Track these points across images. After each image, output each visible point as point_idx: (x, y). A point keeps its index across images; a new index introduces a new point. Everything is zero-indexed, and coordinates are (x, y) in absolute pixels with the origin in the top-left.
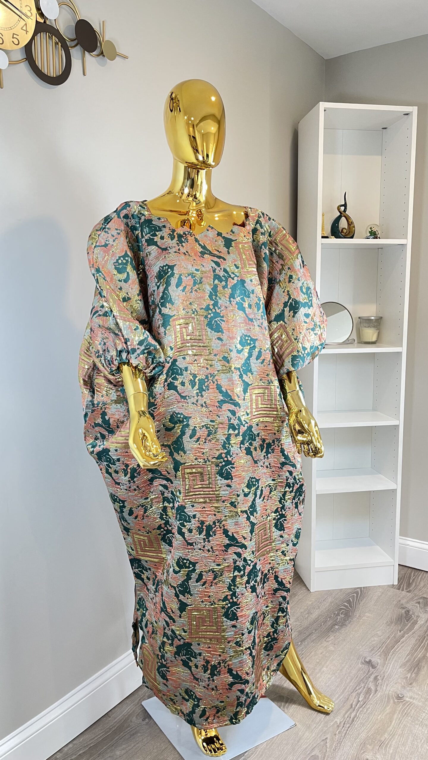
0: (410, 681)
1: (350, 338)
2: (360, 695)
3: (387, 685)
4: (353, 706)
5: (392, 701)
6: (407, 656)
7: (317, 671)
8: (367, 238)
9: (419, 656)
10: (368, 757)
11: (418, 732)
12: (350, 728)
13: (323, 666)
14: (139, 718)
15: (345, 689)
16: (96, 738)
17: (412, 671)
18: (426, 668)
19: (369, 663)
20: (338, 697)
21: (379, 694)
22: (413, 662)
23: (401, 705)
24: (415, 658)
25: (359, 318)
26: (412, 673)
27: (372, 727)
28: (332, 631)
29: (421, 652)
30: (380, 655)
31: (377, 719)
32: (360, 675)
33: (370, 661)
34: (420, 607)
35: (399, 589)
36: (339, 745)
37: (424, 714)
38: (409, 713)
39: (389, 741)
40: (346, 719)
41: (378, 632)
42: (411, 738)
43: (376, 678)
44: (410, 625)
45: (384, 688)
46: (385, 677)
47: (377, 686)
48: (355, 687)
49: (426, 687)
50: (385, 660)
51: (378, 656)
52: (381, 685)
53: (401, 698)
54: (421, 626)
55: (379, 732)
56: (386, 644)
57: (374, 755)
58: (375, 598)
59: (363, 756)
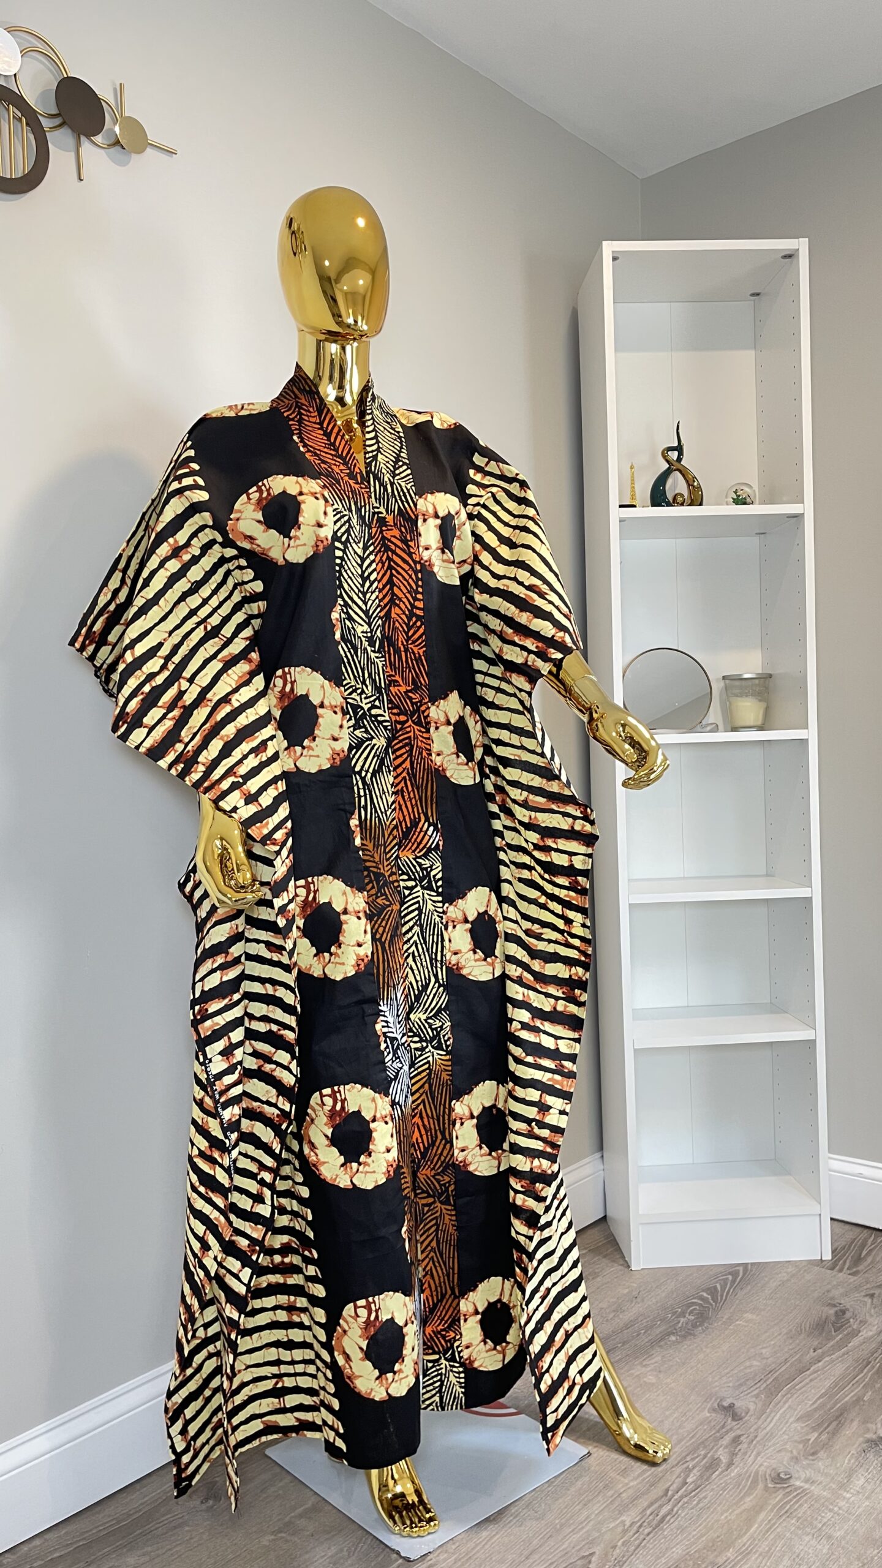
0: (812, 1448)
1: (707, 721)
2: (691, 1471)
5: (761, 1486)
6: (819, 1398)
9: (846, 1399)
11: (806, 1549)
12: (651, 1535)
17: (822, 1429)
18: (855, 1424)
19: (730, 1411)
21: (734, 1472)
22: (829, 1410)
23: (781, 1494)
24: (835, 1404)
26: (822, 1432)
27: (702, 1536)
28: (661, 1347)
29: (851, 1392)
30: (757, 1396)
31: (717, 1521)
32: (699, 1434)
34: (872, 1304)
35: (832, 1269)
37: (829, 1515)
38: (796, 1510)
40: (647, 1518)
41: (764, 1351)
43: (736, 1440)
44: (840, 1339)
45: (751, 1460)
46: (758, 1439)
47: (733, 1455)
48: (684, 1454)
49: (846, 1462)
50: (767, 1405)
51: (752, 1397)
52: (745, 1453)
53: (783, 1481)
54: (865, 1341)
55: (715, 1546)
56: (777, 1373)
58: (773, 1284)
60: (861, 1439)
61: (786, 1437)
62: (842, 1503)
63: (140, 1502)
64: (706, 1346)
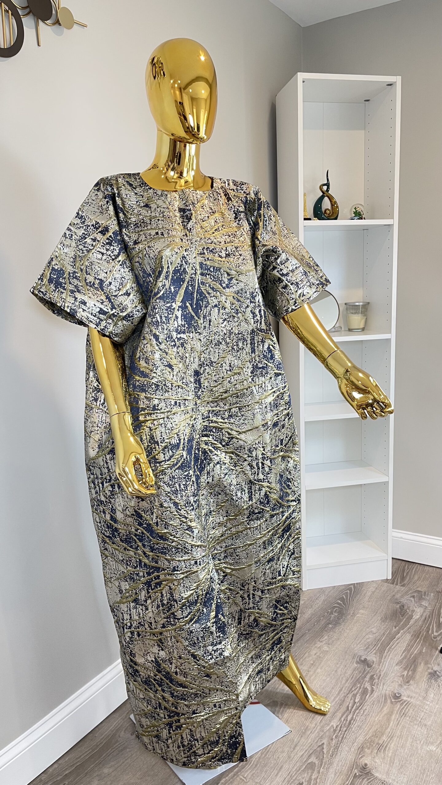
0: (407, 679)
1: (336, 326)
2: (356, 696)
3: (384, 684)
4: (350, 708)
6: (403, 653)
7: (311, 673)
8: (352, 219)
9: (415, 652)
10: (366, 762)
11: (417, 732)
12: (347, 732)
13: (317, 668)
14: (127, 732)
15: (341, 690)
16: (82, 757)
17: (408, 669)
18: (422, 664)
19: (365, 662)
20: (334, 700)
21: (375, 694)
22: (409, 658)
23: (398, 705)
24: (411, 655)
25: (346, 304)
26: (409, 670)
27: (370, 730)
28: (326, 631)
29: (417, 648)
30: (375, 654)
31: (374, 721)
32: (355, 675)
33: (365, 660)
34: (415, 601)
35: (393, 584)
36: (336, 750)
37: (423, 714)
38: (408, 712)
39: (387, 744)
40: (343, 723)
41: (373, 630)
42: (410, 740)
43: (372, 678)
44: (405, 620)
45: (381, 687)
46: (382, 676)
48: (351, 687)
49: (423, 685)
50: (381, 658)
51: (373, 654)
52: (378, 684)
53: (398, 697)
54: (416, 621)
55: (378, 734)
56: (382, 641)
57: (373, 759)
58: (369, 594)
59: (361, 760)
60: (427, 673)
61: (393, 674)
62: (427, 707)
63: (101, 737)
64: (346, 629)
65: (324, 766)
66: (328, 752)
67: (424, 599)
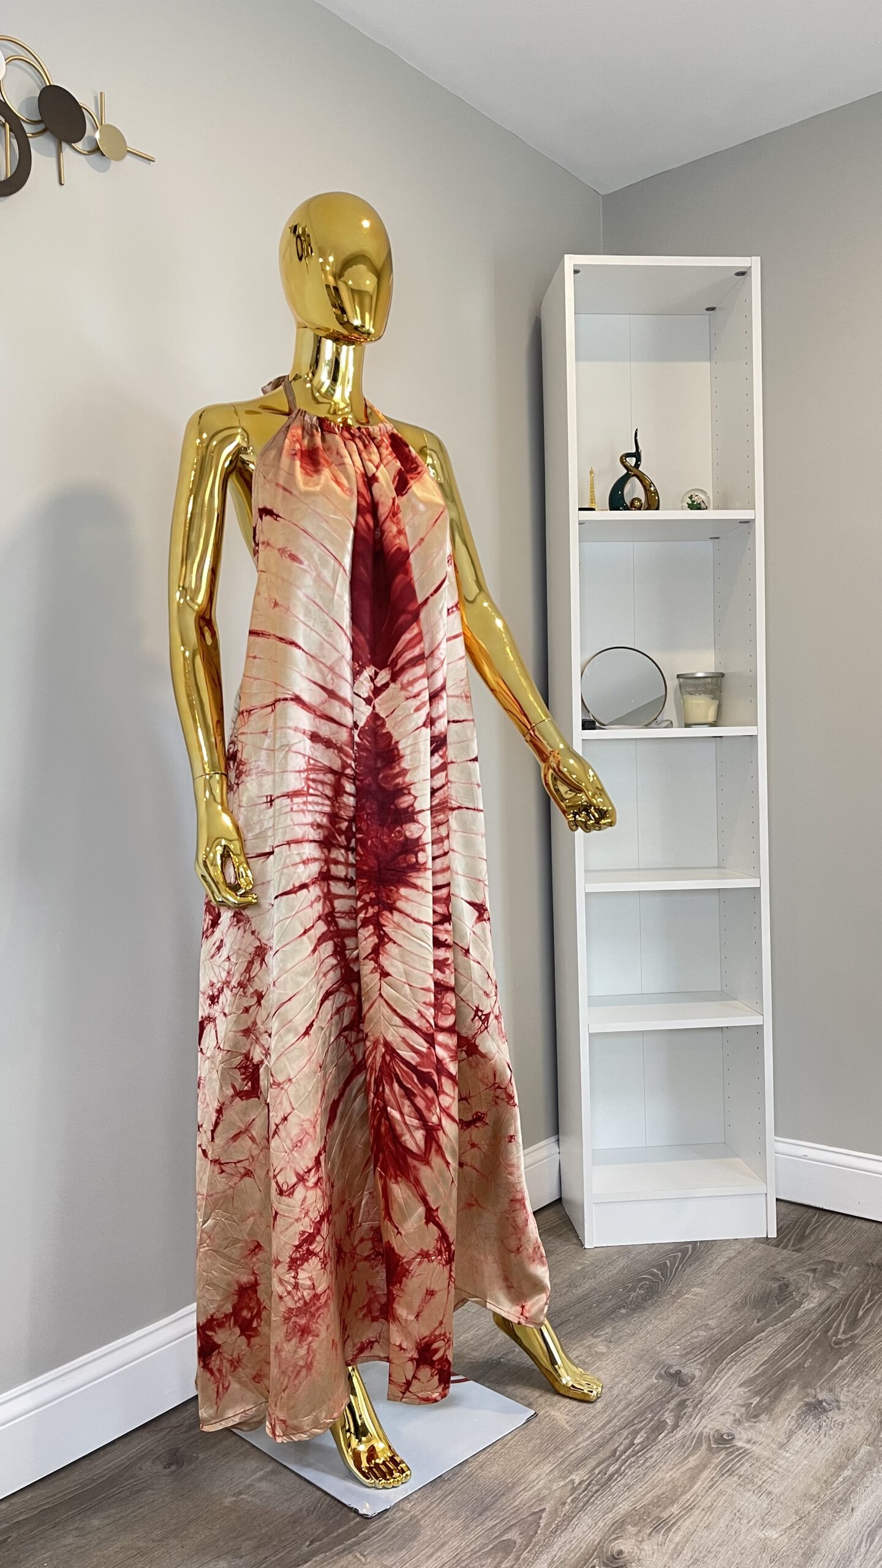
0: (754, 1411)
1: (663, 718)
2: (637, 1432)
4: (618, 1453)
5: (704, 1446)
6: (761, 1366)
8: (684, 510)
9: (788, 1366)
10: (622, 1548)
11: (746, 1504)
12: (599, 1493)
15: (610, 1422)
16: (58, 1496)
17: (764, 1394)
18: (796, 1388)
19: (677, 1378)
21: (679, 1434)
22: (771, 1376)
23: (723, 1454)
24: (777, 1370)
25: (680, 675)
26: (765, 1396)
27: (648, 1493)
28: (612, 1319)
29: (793, 1359)
30: (703, 1363)
31: (663, 1479)
32: (649, 1397)
33: (678, 1372)
34: (814, 1278)
35: (777, 1246)
36: (566, 1523)
37: (770, 1473)
38: (738, 1468)
39: (677, 1520)
40: (596, 1477)
41: (710, 1322)
42: (728, 1516)
44: (783, 1310)
45: (695, 1422)
46: (703, 1403)
47: (678, 1418)
48: (631, 1419)
49: (786, 1423)
50: (711, 1372)
51: (698, 1364)
52: (691, 1417)
53: (726, 1441)
54: (807, 1312)
55: (660, 1502)
56: (722, 1343)
57: (637, 1543)
58: (721, 1261)
59: (612, 1545)
60: (802, 1403)
61: (730, 1401)
62: (781, 1462)
63: (105, 1467)
64: (655, 1318)
65: (531, 1550)
66: (548, 1525)
67: (835, 1275)
